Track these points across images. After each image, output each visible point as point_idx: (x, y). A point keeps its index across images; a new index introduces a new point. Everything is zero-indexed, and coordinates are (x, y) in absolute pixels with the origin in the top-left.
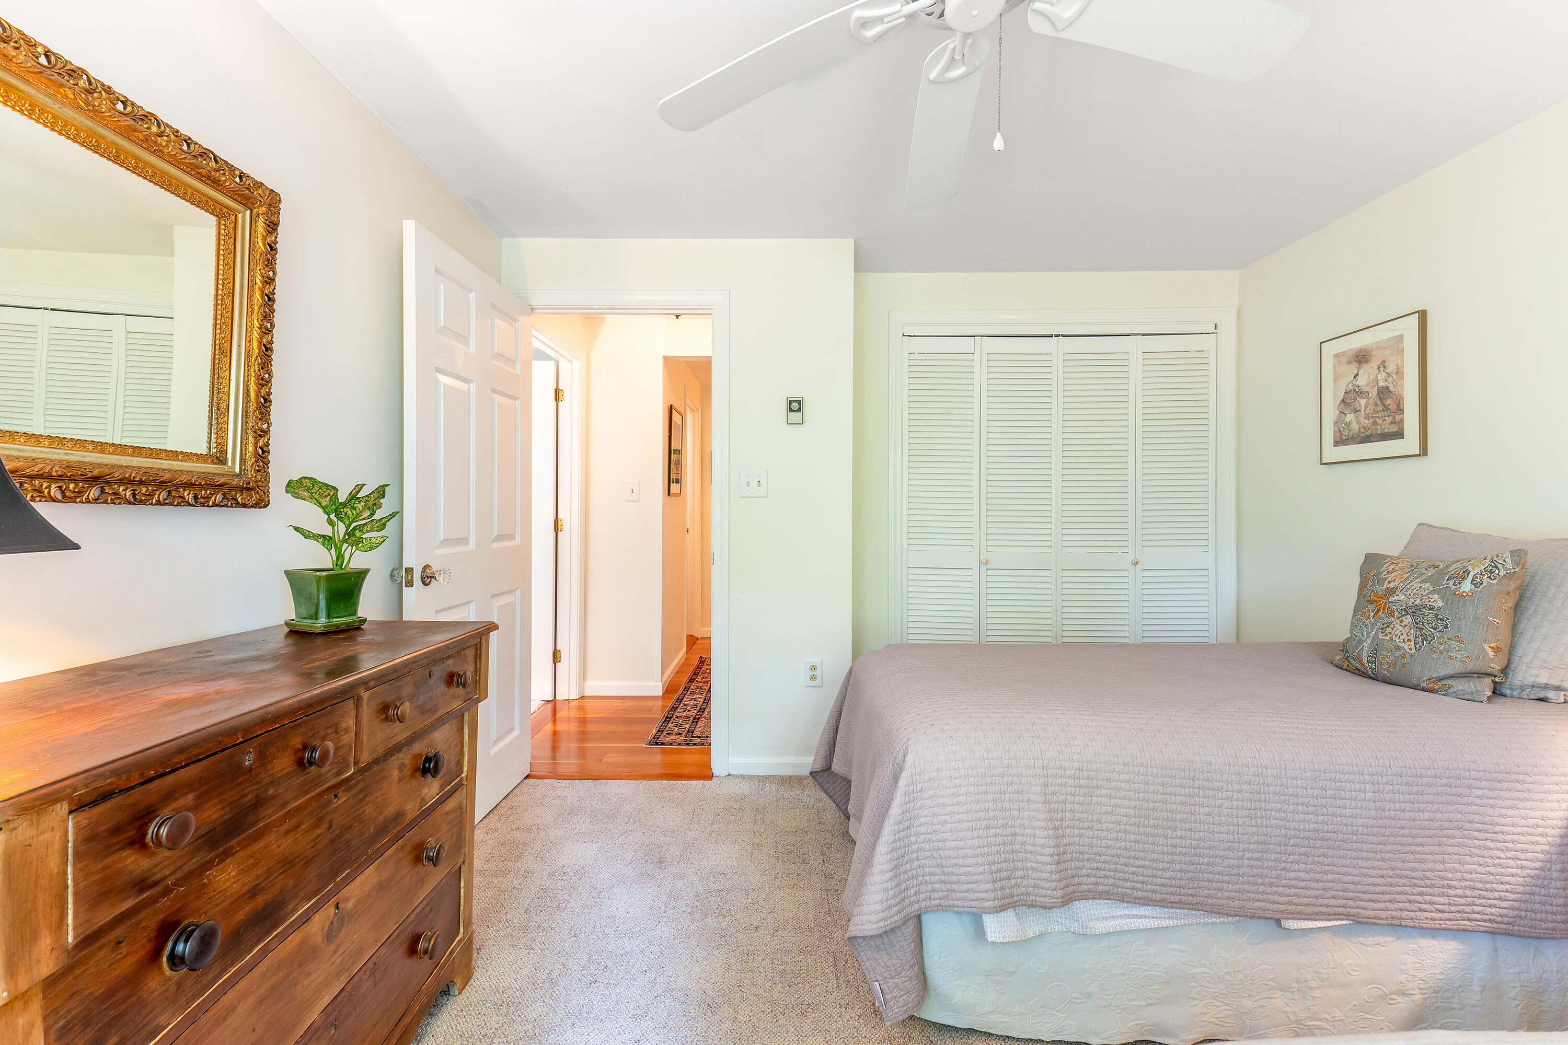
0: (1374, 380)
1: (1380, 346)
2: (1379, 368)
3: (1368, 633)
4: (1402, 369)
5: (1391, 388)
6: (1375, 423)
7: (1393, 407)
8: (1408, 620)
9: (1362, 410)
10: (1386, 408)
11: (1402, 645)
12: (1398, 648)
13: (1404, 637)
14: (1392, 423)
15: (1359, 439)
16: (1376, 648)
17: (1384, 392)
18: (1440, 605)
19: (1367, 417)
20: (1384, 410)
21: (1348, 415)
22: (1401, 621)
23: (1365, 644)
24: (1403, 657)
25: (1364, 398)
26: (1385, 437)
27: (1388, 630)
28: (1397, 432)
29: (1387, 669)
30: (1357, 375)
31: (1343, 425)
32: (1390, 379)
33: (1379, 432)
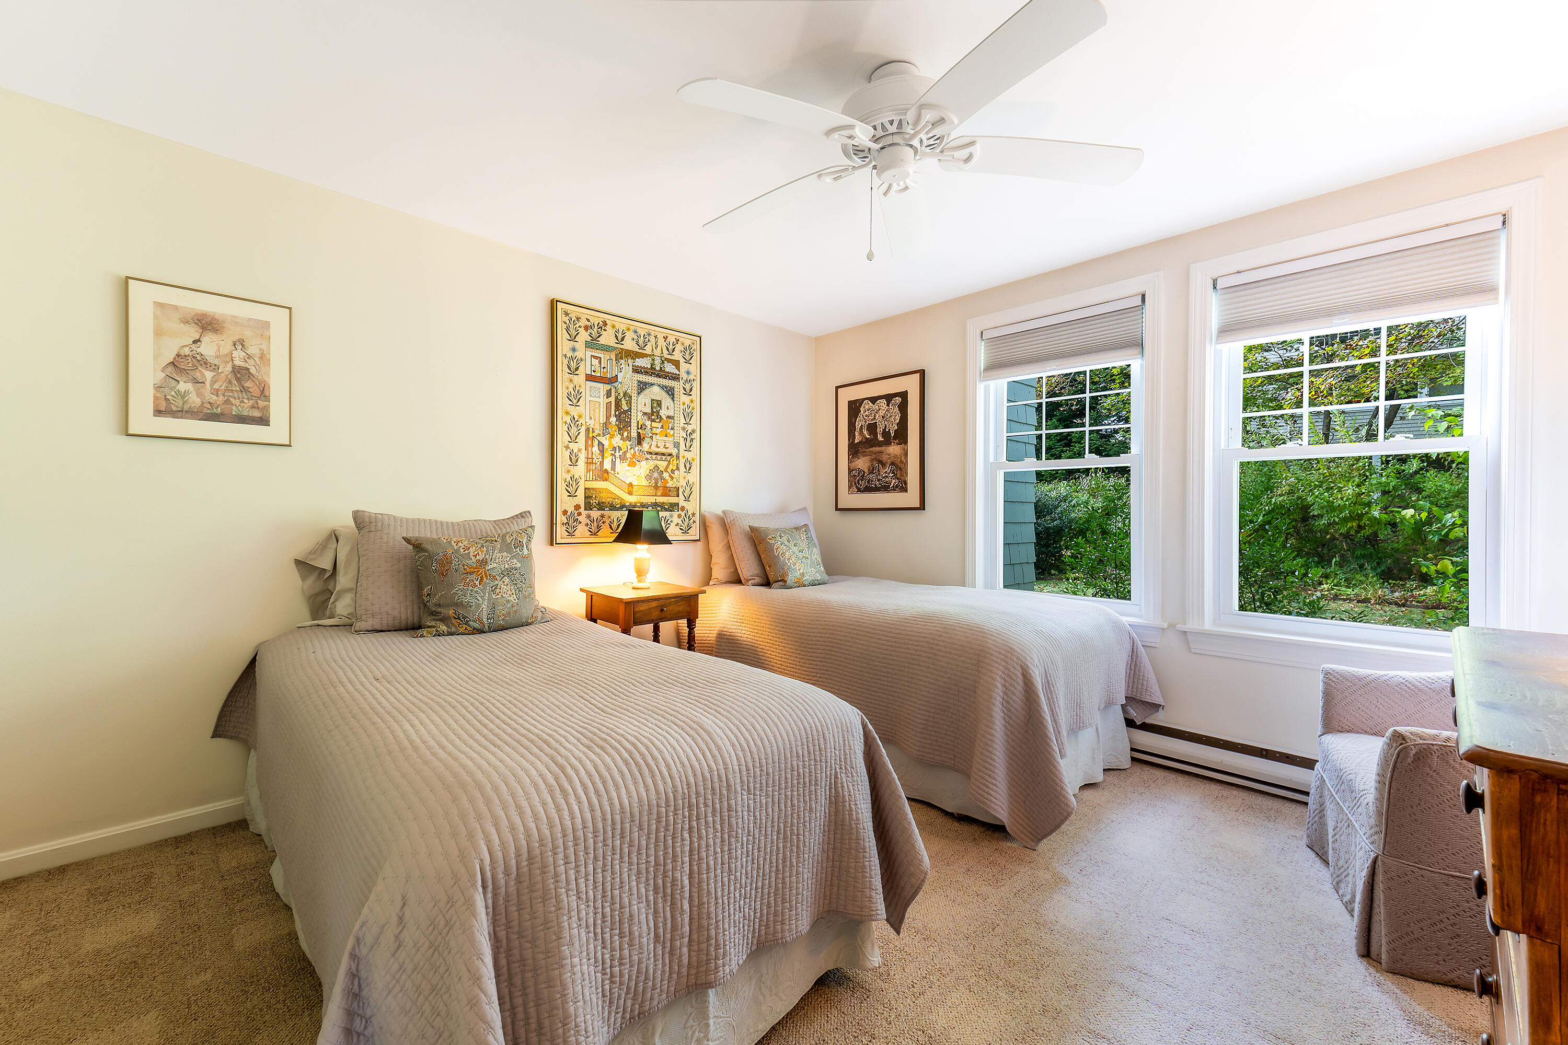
0: (227, 355)
1: (236, 321)
2: (235, 345)
3: (482, 597)
4: (268, 356)
5: (253, 370)
6: (227, 402)
7: (255, 391)
8: (507, 580)
9: (208, 383)
10: (244, 390)
11: (509, 598)
12: (508, 601)
13: (509, 592)
14: (253, 407)
15: (201, 415)
16: (493, 607)
17: (240, 374)
18: (519, 565)
19: (216, 392)
20: (241, 391)
21: (181, 383)
22: (504, 582)
23: (483, 606)
24: (513, 606)
25: (211, 371)
26: (241, 419)
27: (498, 591)
28: (261, 418)
29: (503, 619)
30: (199, 341)
31: (173, 393)
32: (251, 362)
33: (234, 413)
